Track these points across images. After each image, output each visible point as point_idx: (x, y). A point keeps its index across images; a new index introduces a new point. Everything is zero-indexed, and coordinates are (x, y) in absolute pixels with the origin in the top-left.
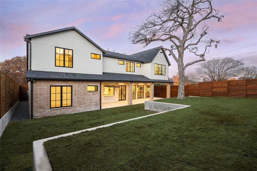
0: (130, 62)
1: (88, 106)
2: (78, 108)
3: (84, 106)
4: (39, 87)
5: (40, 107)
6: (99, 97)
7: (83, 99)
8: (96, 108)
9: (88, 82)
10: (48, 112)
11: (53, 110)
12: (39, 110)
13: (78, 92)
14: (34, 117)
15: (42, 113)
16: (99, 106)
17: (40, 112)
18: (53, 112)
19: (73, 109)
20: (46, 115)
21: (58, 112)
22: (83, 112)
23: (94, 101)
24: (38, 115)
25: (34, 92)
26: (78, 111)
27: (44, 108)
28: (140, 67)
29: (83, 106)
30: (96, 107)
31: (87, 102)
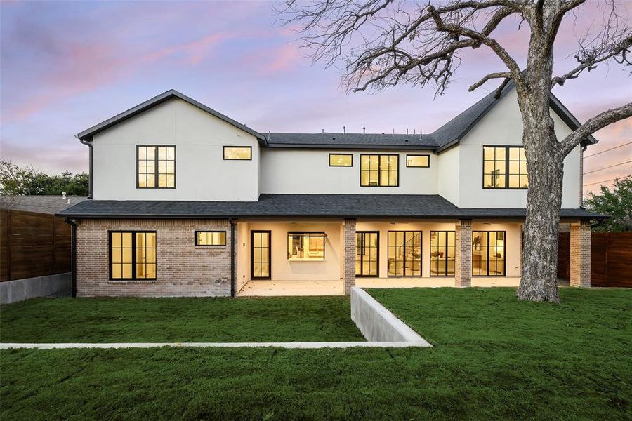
0: (379, 155)
1: (196, 284)
2: (170, 286)
3: (185, 282)
4: (87, 234)
5: (90, 276)
6: (228, 262)
7: (183, 264)
8: (219, 292)
9: (197, 222)
10: (103, 287)
11: (114, 284)
12: (87, 280)
13: (171, 246)
14: (78, 295)
15: (93, 289)
16: (230, 286)
17: (89, 285)
18: (115, 288)
19: (156, 287)
20: (101, 294)
21: (124, 291)
22: (183, 297)
23: (214, 272)
24: (86, 290)
25: (78, 244)
26: (171, 293)
27: (96, 278)
28: (429, 166)
29: (182, 282)
30: (219, 288)
31: (195, 273)
